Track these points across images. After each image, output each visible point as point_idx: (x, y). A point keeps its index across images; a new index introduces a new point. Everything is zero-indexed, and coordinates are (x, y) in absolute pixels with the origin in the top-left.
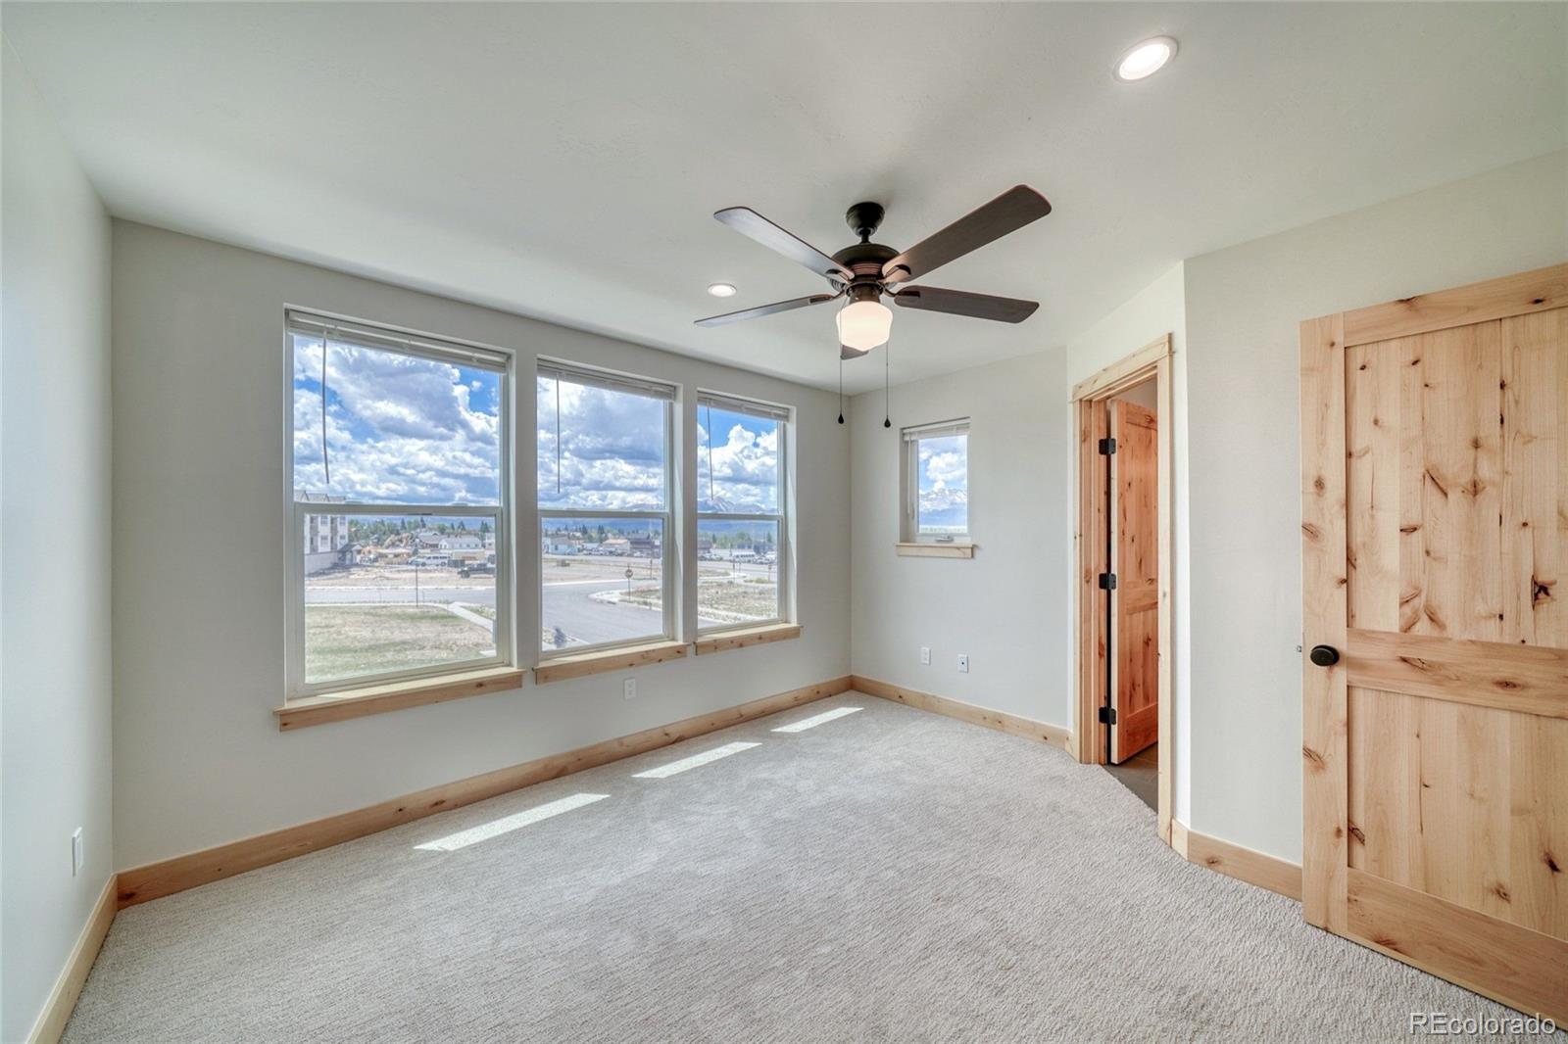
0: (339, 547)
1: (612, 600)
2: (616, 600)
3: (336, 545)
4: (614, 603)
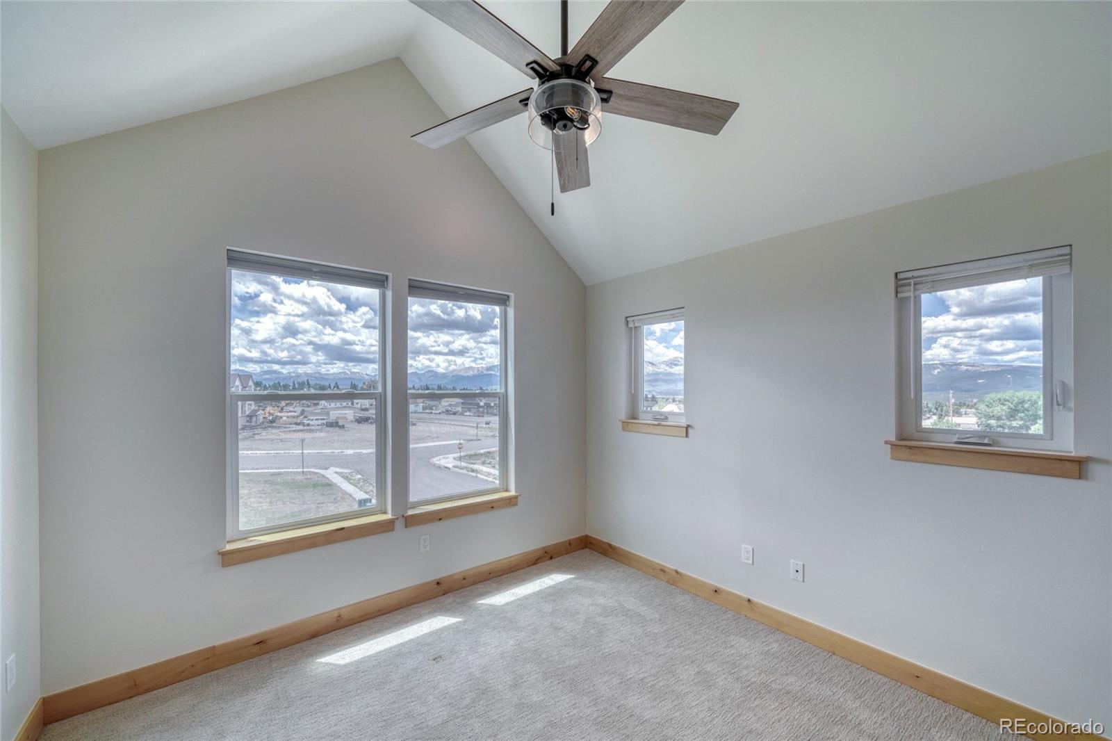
0: (247, 413)
1: (447, 465)
2: (450, 466)
3: (245, 411)
4: (449, 468)
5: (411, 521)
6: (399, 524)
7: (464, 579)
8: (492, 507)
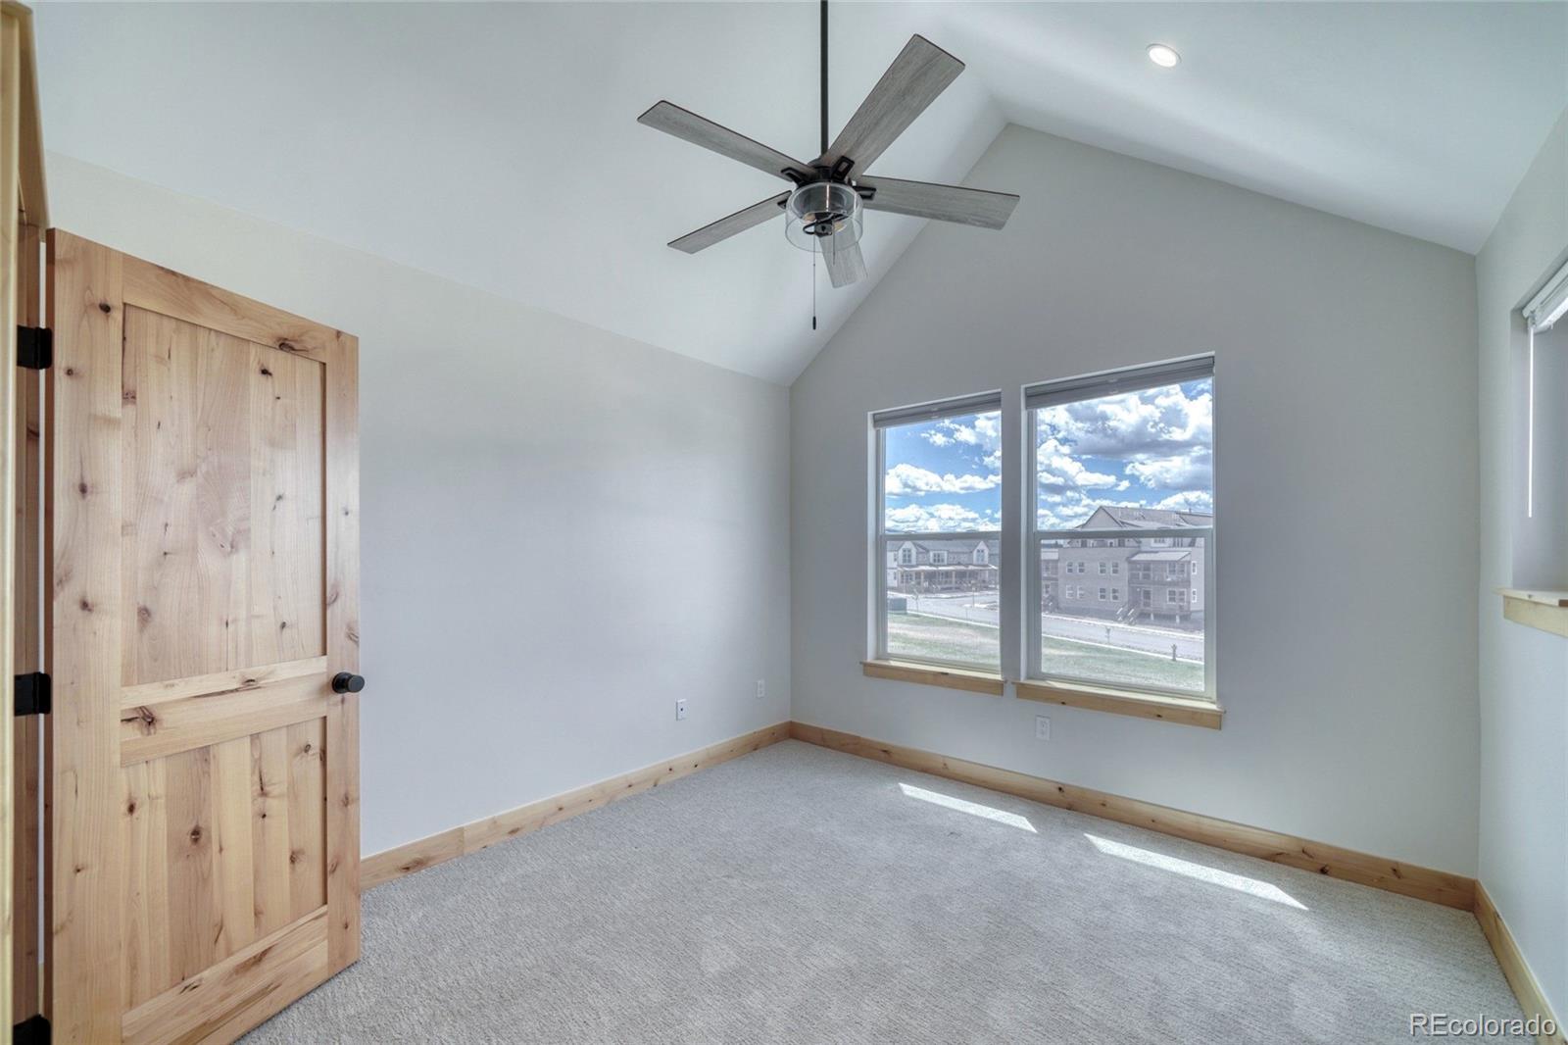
5: (1025, 692)
6: (1010, 690)
7: (1104, 805)
8: (1159, 716)
